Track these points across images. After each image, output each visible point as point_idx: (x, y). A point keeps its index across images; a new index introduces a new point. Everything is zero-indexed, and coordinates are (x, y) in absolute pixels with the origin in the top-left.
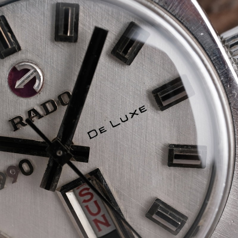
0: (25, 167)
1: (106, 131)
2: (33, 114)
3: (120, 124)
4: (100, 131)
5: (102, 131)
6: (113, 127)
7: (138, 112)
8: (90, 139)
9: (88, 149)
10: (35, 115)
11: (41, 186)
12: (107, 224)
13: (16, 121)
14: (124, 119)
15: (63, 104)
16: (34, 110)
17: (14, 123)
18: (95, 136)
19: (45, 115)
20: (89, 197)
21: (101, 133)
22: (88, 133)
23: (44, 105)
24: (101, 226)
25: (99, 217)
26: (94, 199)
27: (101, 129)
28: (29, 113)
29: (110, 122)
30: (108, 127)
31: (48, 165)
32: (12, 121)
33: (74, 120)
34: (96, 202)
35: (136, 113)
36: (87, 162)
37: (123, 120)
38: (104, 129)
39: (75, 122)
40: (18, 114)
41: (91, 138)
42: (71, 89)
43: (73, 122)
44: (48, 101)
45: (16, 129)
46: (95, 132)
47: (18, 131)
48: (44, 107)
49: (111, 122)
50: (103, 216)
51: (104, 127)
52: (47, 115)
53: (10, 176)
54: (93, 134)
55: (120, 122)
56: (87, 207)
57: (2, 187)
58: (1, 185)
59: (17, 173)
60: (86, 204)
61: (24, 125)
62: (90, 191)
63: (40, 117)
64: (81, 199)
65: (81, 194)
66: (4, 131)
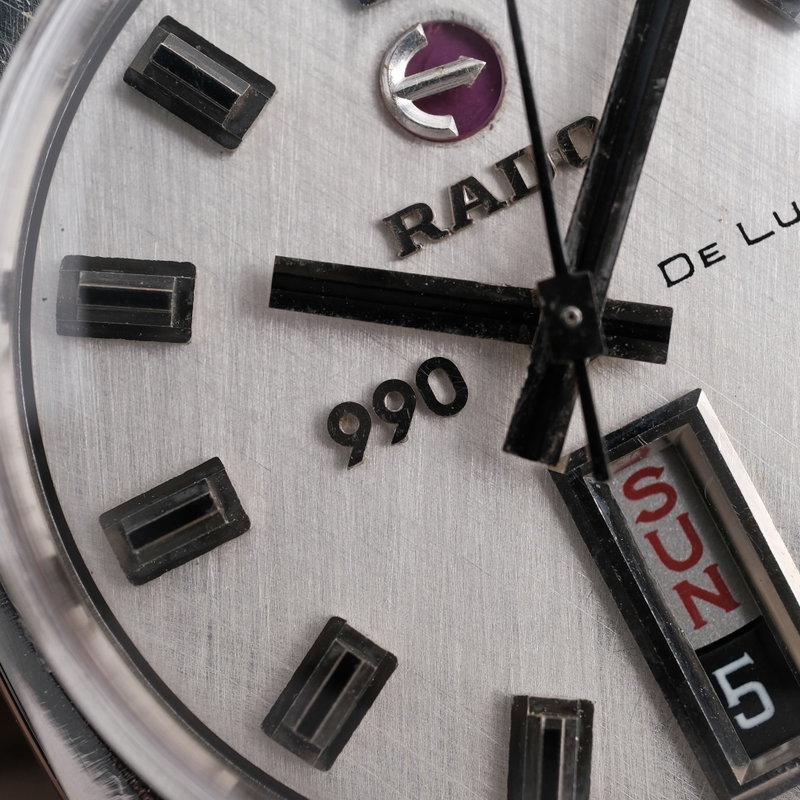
0: (437, 386)
1: (723, 257)
2: (470, 197)
3: (772, 233)
4: (704, 258)
5: (709, 260)
6: (750, 242)
8: (669, 286)
9: (666, 313)
10: (476, 199)
12: (725, 602)
13: (408, 223)
14: (788, 215)
15: (573, 160)
16: (471, 183)
17: (403, 228)
18: (686, 277)
19: (510, 202)
20: (660, 500)
21: (707, 265)
22: (662, 266)
23: (507, 167)
24: (705, 608)
25: (698, 576)
26: (680, 507)
27: (706, 253)
28: (456, 191)
29: (739, 226)
30: (730, 243)
31: (531, 369)
32: (396, 219)
34: (683, 520)
36: (663, 361)
37: (785, 221)
38: (717, 252)
40: (418, 199)
41: (670, 283)
42: (598, 110)
44: (521, 151)
45: (408, 249)
46: (684, 260)
47: (413, 258)
48: (507, 172)
49: (743, 226)
50: (711, 571)
51: (715, 244)
52: (518, 198)
53: (387, 416)
54: (677, 269)
55: (773, 225)
56: (653, 537)
57: (356, 459)
58: (352, 450)
59: (410, 407)
60: (648, 527)
61: (435, 234)
62: (664, 478)
63: (495, 206)
64: (630, 509)
65: (630, 493)
66: (370, 253)
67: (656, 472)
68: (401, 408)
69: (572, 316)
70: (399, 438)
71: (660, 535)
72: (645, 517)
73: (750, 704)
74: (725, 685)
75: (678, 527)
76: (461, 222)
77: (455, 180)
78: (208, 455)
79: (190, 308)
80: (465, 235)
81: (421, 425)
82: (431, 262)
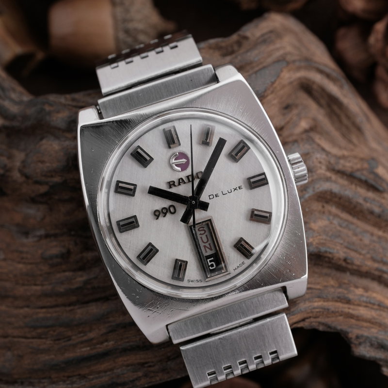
0: (172, 210)
1: (219, 196)
3: (227, 194)
4: (216, 196)
6: (223, 194)
7: (238, 188)
8: (210, 199)
9: (208, 204)
10: (182, 181)
11: (181, 220)
12: (211, 249)
13: (171, 183)
14: (230, 191)
15: (198, 178)
16: (182, 179)
18: (213, 198)
20: (203, 232)
22: (209, 196)
23: (188, 177)
24: (208, 250)
25: (207, 245)
26: (206, 234)
28: (179, 180)
30: (220, 194)
31: (186, 209)
32: (169, 183)
34: (206, 236)
35: (236, 189)
36: (207, 211)
40: (173, 180)
42: (203, 171)
44: (190, 175)
45: (171, 187)
46: (213, 196)
47: (171, 189)
49: (223, 192)
50: (210, 244)
51: (218, 194)
52: (188, 182)
53: (163, 213)
54: (211, 197)
55: (227, 192)
56: (201, 238)
57: (157, 219)
58: (157, 217)
59: (167, 212)
60: (201, 236)
61: (175, 186)
62: (204, 229)
63: (185, 183)
64: (198, 233)
65: (199, 230)
66: (164, 187)
67: (203, 228)
69: (193, 202)
70: (164, 216)
71: (203, 238)
72: (201, 234)
73: (212, 266)
74: (209, 262)
75: (205, 237)
76: (179, 184)
77: (179, 178)
78: (134, 215)
79: (135, 192)
80: (180, 186)
81: (168, 215)
82: (173, 190)
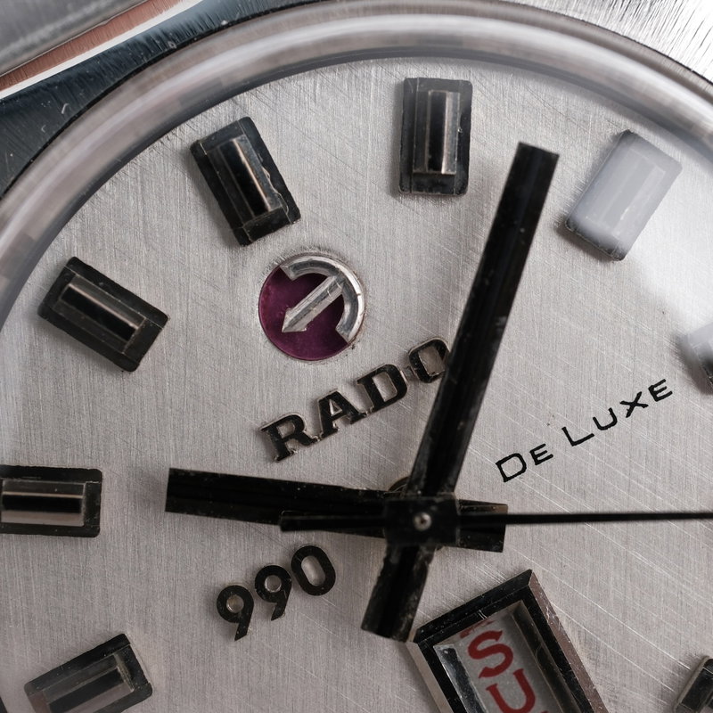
0: (310, 569)
1: (551, 456)
2: (335, 410)
3: (592, 435)
4: (535, 457)
5: (539, 459)
6: (574, 444)
7: (647, 398)
8: (505, 481)
9: (503, 510)
10: (340, 410)
11: (366, 626)
13: (283, 431)
14: (605, 420)
15: (425, 377)
16: (336, 397)
17: (279, 436)
18: (519, 473)
19: (369, 412)
20: (499, 659)
21: (537, 463)
22: (499, 464)
23: (366, 383)
26: (516, 664)
27: (536, 453)
28: (323, 404)
29: (564, 429)
30: (557, 445)
31: (386, 561)
32: (270, 431)
33: (461, 424)
34: (519, 675)
35: (639, 402)
36: (500, 549)
37: (603, 425)
38: (546, 452)
39: (463, 429)
40: (291, 411)
41: (506, 479)
43: (459, 428)
44: (379, 369)
45: (283, 454)
46: (517, 459)
47: (288, 461)
48: (367, 388)
49: (567, 429)
51: (544, 445)
52: (375, 410)
53: (269, 597)
54: (511, 467)
55: (594, 429)
56: (493, 690)
57: (241, 633)
58: (239, 624)
59: (287, 588)
60: (489, 681)
61: (306, 441)
62: (503, 640)
63: (356, 417)
64: (473, 667)
65: (474, 653)
66: (248, 461)
67: (496, 635)
68: (279, 589)
69: (423, 521)
70: (277, 614)
71: (499, 688)
72: (487, 672)
75: (515, 682)
76: (328, 430)
77: (324, 394)
78: (115, 631)
79: (98, 508)
80: (332, 438)
81: (296, 600)
82: (307, 466)
